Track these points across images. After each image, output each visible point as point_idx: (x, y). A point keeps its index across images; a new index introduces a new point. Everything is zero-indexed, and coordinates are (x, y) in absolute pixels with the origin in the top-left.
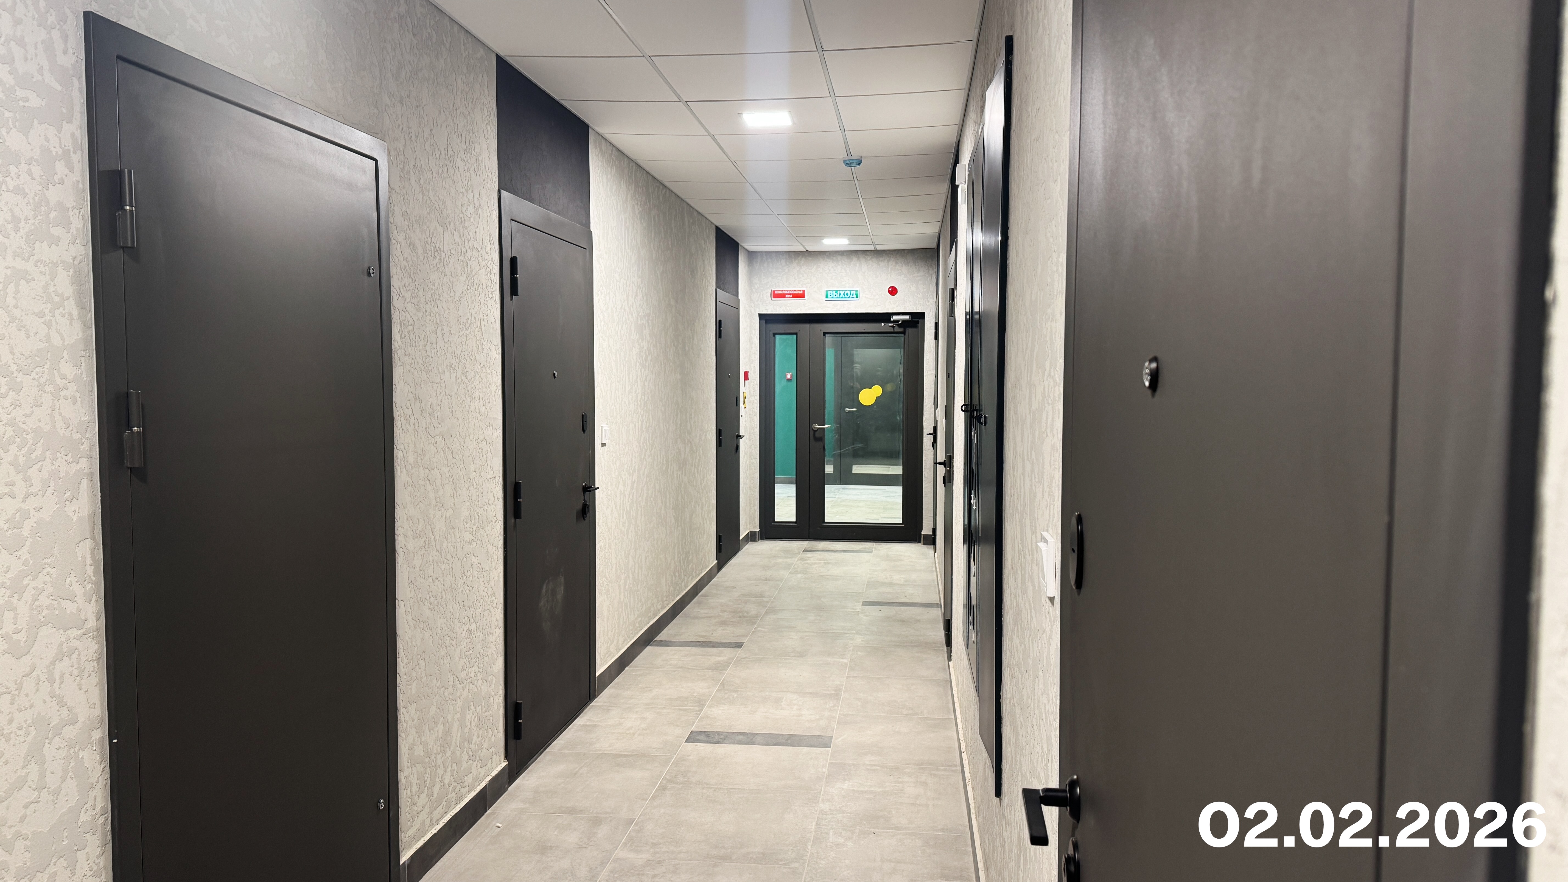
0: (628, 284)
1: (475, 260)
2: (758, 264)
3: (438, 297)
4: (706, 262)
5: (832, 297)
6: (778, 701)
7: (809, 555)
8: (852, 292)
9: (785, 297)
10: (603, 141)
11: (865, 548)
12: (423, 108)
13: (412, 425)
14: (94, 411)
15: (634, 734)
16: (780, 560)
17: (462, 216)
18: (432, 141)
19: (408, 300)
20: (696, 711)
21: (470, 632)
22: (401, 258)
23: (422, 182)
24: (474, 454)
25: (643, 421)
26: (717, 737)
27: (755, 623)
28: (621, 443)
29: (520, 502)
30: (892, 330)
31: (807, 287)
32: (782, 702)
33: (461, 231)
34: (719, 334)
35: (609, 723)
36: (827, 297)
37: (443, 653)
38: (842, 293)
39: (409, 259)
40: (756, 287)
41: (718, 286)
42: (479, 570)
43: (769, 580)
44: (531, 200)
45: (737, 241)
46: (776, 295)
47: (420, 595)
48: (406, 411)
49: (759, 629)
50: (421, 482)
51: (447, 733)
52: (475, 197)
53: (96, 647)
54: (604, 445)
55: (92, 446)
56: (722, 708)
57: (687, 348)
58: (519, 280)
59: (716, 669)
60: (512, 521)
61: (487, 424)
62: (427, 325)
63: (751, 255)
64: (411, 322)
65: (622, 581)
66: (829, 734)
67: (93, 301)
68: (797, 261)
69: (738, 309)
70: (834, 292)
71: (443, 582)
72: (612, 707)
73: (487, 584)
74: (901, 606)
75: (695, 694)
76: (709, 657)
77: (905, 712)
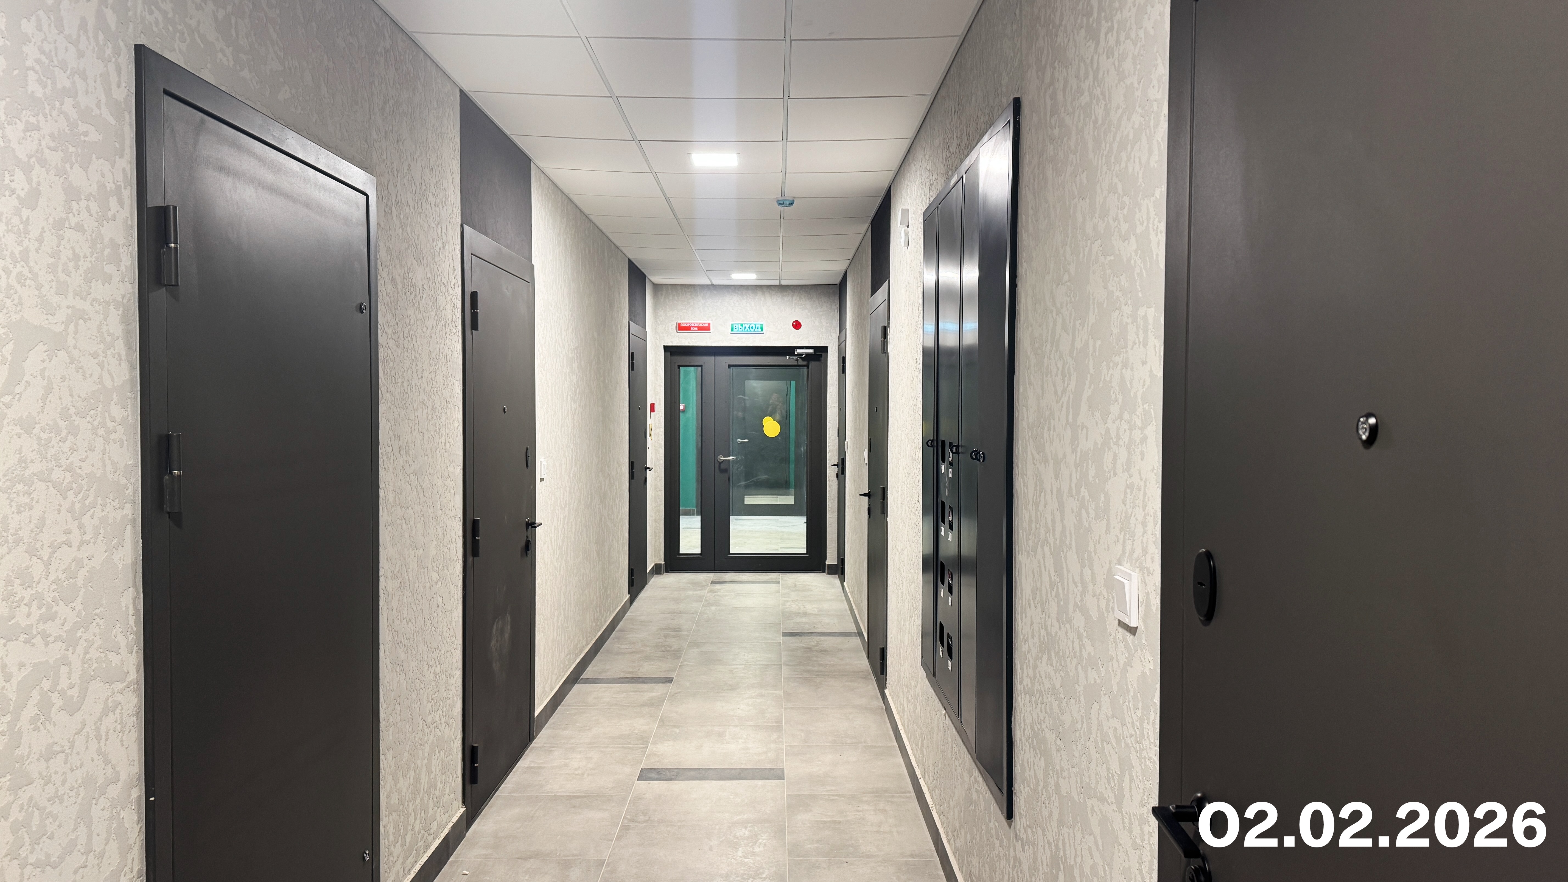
0: (561, 317)
1: (442, 295)
2: (663, 296)
3: (413, 333)
4: (621, 295)
5: (737, 330)
6: (721, 735)
7: (718, 587)
8: (757, 325)
9: (690, 330)
10: (542, 175)
11: (772, 579)
12: (403, 143)
13: (392, 463)
14: (138, 455)
15: (583, 774)
16: (690, 593)
17: (432, 251)
18: (410, 176)
19: (390, 336)
20: (641, 748)
21: (436, 674)
22: (384, 294)
23: (402, 217)
24: (440, 492)
25: (573, 454)
26: (668, 773)
27: (680, 657)
28: (555, 477)
29: (478, 540)
30: (796, 364)
31: (712, 320)
32: (725, 736)
33: (432, 266)
34: (632, 367)
35: (554, 765)
36: (732, 330)
37: (414, 696)
38: (747, 326)
39: (391, 295)
40: (661, 320)
41: (630, 319)
42: (443, 610)
43: (684, 613)
44: (486, 234)
45: (645, 273)
46: (681, 328)
47: (396, 638)
48: (387, 448)
49: (685, 663)
50: (399, 522)
51: (417, 779)
52: (443, 232)
53: (136, 700)
54: (542, 480)
55: (135, 491)
56: (666, 745)
57: (607, 381)
58: (479, 315)
59: (652, 705)
60: (470, 559)
61: (451, 461)
62: (405, 361)
63: (657, 287)
64: (392, 358)
65: (556, 618)
66: (780, 765)
67: (138, 340)
68: (702, 294)
69: (646, 341)
70: (739, 325)
71: (414, 624)
72: (553, 747)
73: (449, 625)
74: (820, 636)
75: (637, 732)
76: (642, 693)
77: (848, 741)
